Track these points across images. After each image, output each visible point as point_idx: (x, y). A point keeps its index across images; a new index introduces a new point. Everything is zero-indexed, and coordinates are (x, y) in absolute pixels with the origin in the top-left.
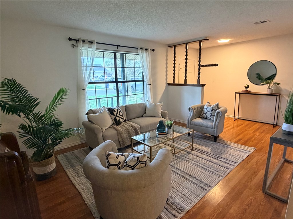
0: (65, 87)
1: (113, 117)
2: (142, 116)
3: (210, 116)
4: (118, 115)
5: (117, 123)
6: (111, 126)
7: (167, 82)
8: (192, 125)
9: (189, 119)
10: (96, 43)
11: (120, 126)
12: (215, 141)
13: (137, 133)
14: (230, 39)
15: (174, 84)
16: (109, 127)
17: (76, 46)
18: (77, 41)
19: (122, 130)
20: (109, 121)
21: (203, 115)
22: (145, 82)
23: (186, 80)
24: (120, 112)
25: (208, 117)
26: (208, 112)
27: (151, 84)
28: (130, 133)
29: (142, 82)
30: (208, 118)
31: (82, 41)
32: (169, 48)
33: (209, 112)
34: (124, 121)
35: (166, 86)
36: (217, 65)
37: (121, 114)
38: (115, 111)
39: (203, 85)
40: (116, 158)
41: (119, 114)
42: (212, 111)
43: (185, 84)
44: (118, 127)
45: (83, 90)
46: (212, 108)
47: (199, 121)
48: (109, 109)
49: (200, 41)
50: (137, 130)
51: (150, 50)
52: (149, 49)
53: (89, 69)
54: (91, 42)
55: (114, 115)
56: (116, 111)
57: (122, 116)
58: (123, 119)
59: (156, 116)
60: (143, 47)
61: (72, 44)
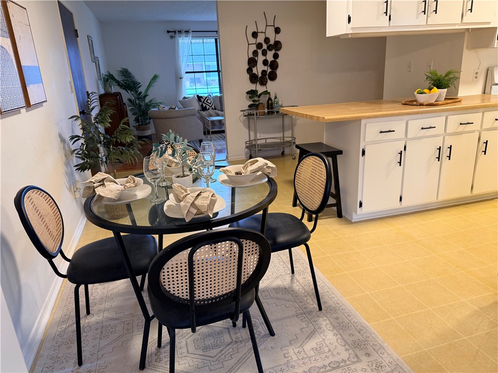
0: (157, 73)
1: (201, 103)
4: (205, 102)
5: (204, 109)
10: (192, 31)
17: (174, 37)
18: (175, 32)
20: (197, 106)
31: (178, 32)
34: (213, 109)
37: (209, 101)
38: (202, 98)
41: (207, 102)
45: (181, 78)
48: (198, 96)
53: (185, 58)
54: (187, 32)
56: (204, 98)
57: (210, 104)
58: (211, 107)
61: (171, 36)
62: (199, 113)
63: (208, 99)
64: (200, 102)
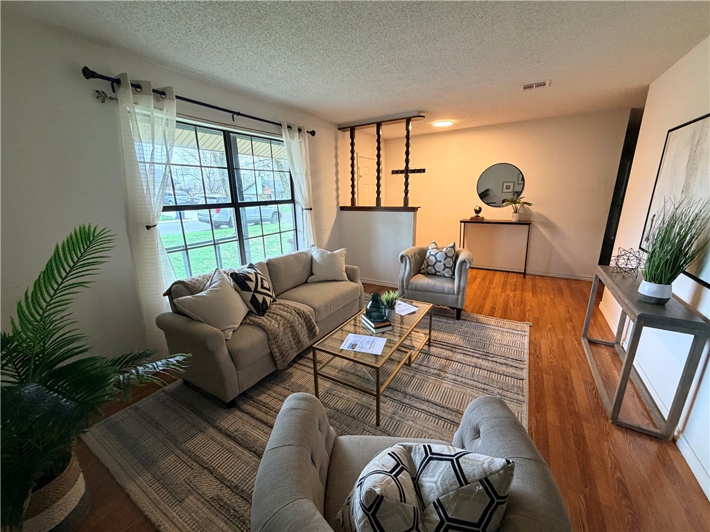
1: (249, 295)
2: (304, 281)
3: (444, 270)
4: (259, 289)
5: (258, 308)
6: (245, 318)
7: (338, 203)
8: (411, 291)
9: (403, 278)
10: (177, 97)
11: (268, 316)
12: (458, 317)
13: (311, 326)
14: (453, 121)
15: (353, 208)
16: (241, 324)
17: (111, 98)
18: (116, 82)
19: (276, 326)
20: (239, 307)
21: (427, 267)
22: (297, 206)
23: (378, 199)
24: (262, 282)
25: (439, 272)
26: (437, 261)
27: (311, 209)
28: (295, 330)
29: (291, 205)
30: (437, 273)
31: (133, 85)
32: (340, 132)
33: (440, 261)
35: (338, 211)
36: (423, 171)
37: (266, 284)
38: (250, 280)
39: (414, 209)
41: (262, 287)
42: (445, 259)
43: (378, 207)
44: (266, 320)
45: (148, 227)
46: (446, 254)
47: (422, 280)
48: (234, 276)
49: (408, 120)
50: (310, 320)
51: (308, 132)
52: (304, 129)
54: (161, 94)
55: (249, 289)
56: (253, 278)
57: (269, 290)
58: (271, 297)
59: (337, 279)
60: (291, 122)
61: (97, 91)
62: (261, 327)
63: (262, 279)
64: (246, 293)
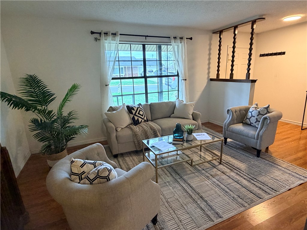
1: (132, 116)
2: (169, 116)
3: (255, 123)
4: (137, 114)
5: (135, 122)
6: (128, 125)
7: (209, 76)
8: (229, 132)
9: (226, 123)
10: (120, 34)
11: (137, 126)
12: (258, 156)
13: (156, 135)
14: (302, 15)
15: (218, 79)
16: (126, 127)
17: (99, 40)
18: (100, 33)
19: (138, 131)
20: (127, 119)
21: (246, 119)
22: (179, 78)
23: (232, 75)
24: (139, 111)
25: (252, 123)
26: (252, 116)
27: (186, 80)
28: (147, 135)
29: (177, 78)
30: (252, 124)
31: (104, 33)
32: (214, 35)
33: (254, 117)
34: (145, 121)
35: (208, 82)
37: (141, 113)
38: (134, 110)
39: (254, 81)
40: (80, 166)
41: (139, 113)
42: (258, 116)
43: (231, 80)
44: (135, 127)
45: (106, 85)
46: (259, 112)
47: (239, 127)
48: (128, 107)
49: (254, 22)
51: (187, 38)
52: (184, 38)
53: (112, 64)
54: (114, 34)
55: (132, 113)
56: (135, 109)
57: (142, 116)
58: (143, 119)
59: (185, 118)
61: (95, 38)
62: (131, 129)
63: (140, 110)
64: (130, 114)
